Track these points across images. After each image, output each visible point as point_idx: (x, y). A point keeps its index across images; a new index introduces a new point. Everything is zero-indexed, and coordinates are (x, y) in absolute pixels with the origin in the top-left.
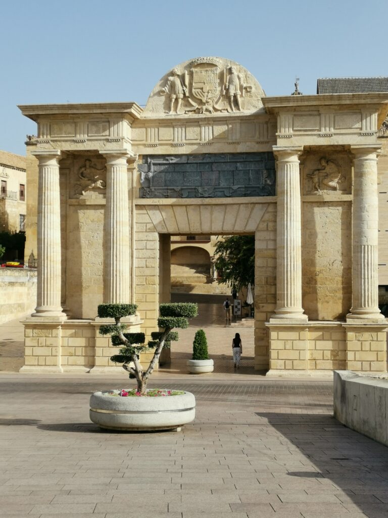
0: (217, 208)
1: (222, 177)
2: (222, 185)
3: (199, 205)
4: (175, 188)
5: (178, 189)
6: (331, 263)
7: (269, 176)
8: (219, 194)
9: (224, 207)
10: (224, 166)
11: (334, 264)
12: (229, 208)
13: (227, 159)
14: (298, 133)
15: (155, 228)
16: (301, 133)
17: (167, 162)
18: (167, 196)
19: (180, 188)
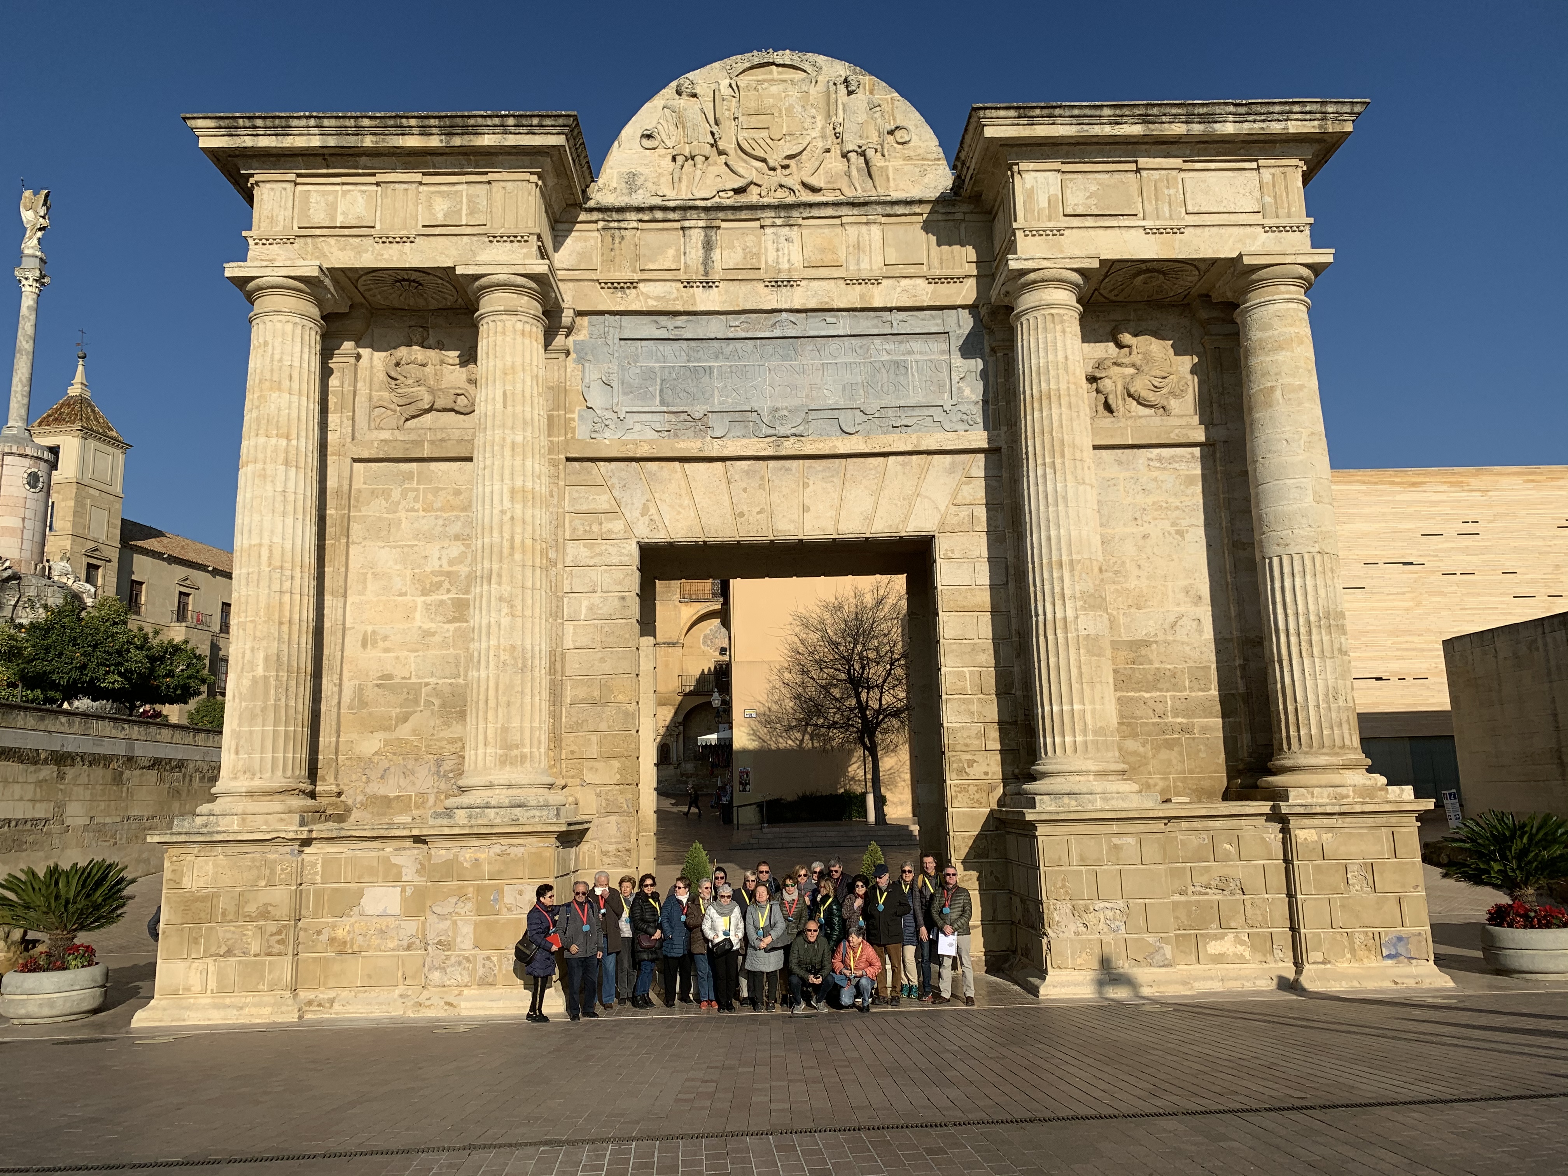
0: (821, 465)
1: (829, 380)
2: (832, 402)
3: (764, 458)
4: (689, 409)
5: (696, 413)
6: (1166, 626)
8: (825, 426)
9: (837, 464)
10: (835, 347)
11: (1177, 628)
12: (853, 465)
13: (844, 328)
14: (1076, 222)
15: (629, 527)
16: (1090, 222)
17: (662, 333)
18: (665, 433)
19: (704, 409)
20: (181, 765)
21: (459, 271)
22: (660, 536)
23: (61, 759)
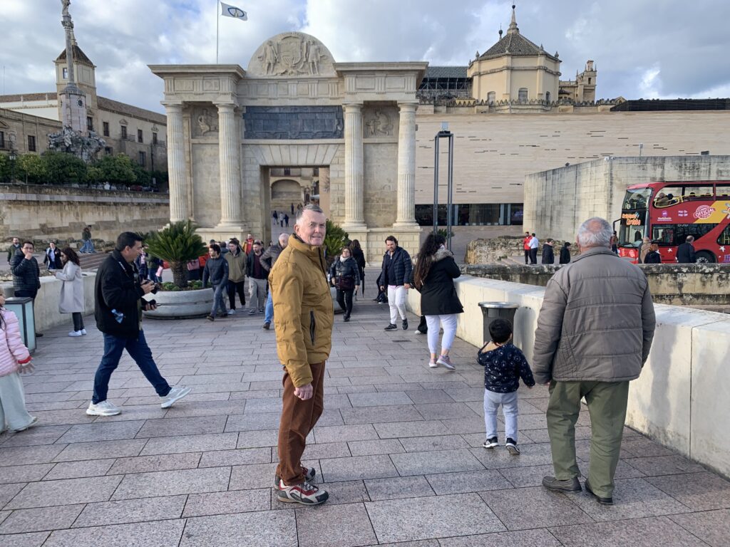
0: (302, 147)
1: (305, 124)
2: (305, 130)
3: (289, 145)
4: (271, 131)
5: (273, 132)
7: (339, 124)
8: (304, 136)
9: (306, 146)
10: (306, 115)
12: (310, 147)
13: (309, 110)
14: (359, 91)
15: (257, 161)
16: (362, 91)
17: (263, 112)
18: (266, 138)
19: (274, 131)
20: (145, 204)
21: (213, 103)
22: (264, 164)
23: (116, 204)
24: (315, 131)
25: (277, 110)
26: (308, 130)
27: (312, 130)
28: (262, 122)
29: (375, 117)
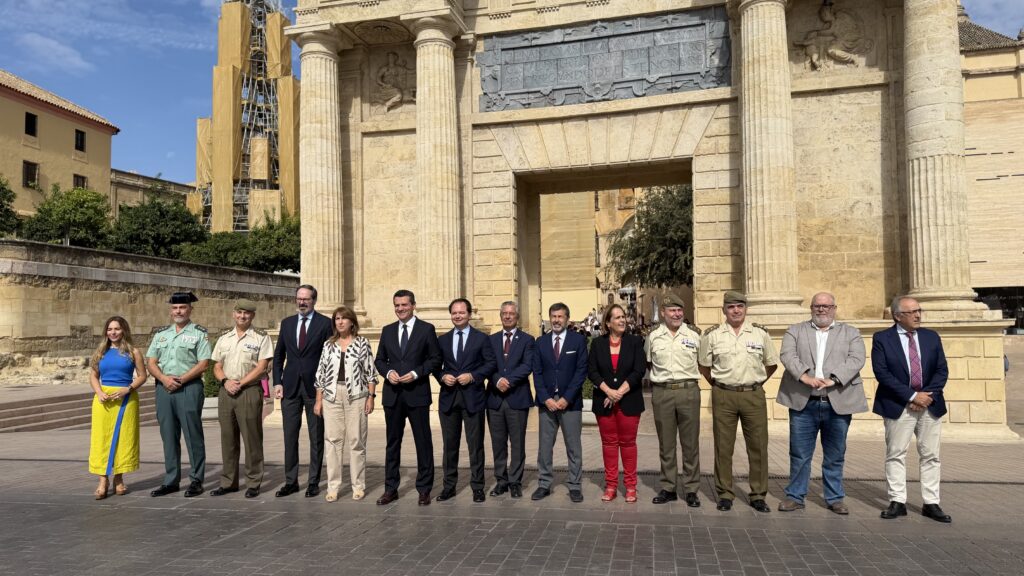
0: (619, 118)
1: (627, 62)
2: (627, 77)
3: (586, 117)
4: (541, 89)
5: (547, 90)
6: (847, 209)
7: (717, 52)
8: (623, 93)
9: (631, 116)
10: (630, 40)
12: (641, 117)
13: (637, 27)
15: (508, 162)
17: (526, 43)
18: (528, 105)
19: (550, 88)
21: (402, 18)
22: (525, 167)
24: (653, 77)
25: (557, 36)
26: (635, 76)
27: (646, 76)
28: (519, 68)
29: (819, 25)
